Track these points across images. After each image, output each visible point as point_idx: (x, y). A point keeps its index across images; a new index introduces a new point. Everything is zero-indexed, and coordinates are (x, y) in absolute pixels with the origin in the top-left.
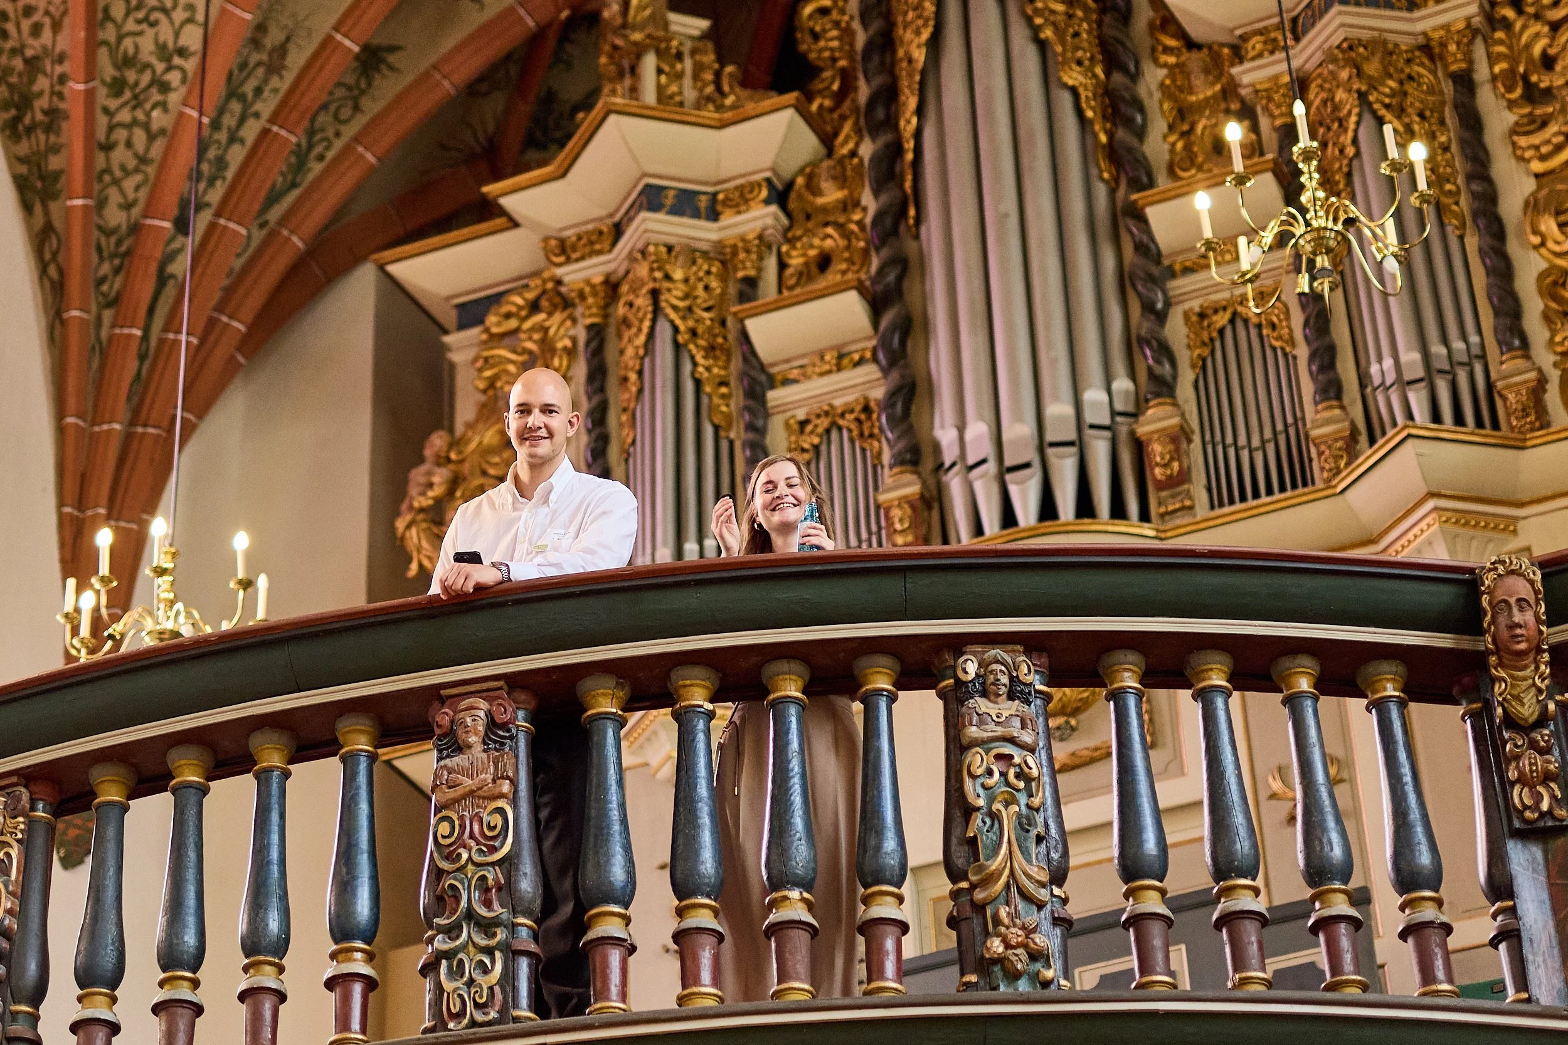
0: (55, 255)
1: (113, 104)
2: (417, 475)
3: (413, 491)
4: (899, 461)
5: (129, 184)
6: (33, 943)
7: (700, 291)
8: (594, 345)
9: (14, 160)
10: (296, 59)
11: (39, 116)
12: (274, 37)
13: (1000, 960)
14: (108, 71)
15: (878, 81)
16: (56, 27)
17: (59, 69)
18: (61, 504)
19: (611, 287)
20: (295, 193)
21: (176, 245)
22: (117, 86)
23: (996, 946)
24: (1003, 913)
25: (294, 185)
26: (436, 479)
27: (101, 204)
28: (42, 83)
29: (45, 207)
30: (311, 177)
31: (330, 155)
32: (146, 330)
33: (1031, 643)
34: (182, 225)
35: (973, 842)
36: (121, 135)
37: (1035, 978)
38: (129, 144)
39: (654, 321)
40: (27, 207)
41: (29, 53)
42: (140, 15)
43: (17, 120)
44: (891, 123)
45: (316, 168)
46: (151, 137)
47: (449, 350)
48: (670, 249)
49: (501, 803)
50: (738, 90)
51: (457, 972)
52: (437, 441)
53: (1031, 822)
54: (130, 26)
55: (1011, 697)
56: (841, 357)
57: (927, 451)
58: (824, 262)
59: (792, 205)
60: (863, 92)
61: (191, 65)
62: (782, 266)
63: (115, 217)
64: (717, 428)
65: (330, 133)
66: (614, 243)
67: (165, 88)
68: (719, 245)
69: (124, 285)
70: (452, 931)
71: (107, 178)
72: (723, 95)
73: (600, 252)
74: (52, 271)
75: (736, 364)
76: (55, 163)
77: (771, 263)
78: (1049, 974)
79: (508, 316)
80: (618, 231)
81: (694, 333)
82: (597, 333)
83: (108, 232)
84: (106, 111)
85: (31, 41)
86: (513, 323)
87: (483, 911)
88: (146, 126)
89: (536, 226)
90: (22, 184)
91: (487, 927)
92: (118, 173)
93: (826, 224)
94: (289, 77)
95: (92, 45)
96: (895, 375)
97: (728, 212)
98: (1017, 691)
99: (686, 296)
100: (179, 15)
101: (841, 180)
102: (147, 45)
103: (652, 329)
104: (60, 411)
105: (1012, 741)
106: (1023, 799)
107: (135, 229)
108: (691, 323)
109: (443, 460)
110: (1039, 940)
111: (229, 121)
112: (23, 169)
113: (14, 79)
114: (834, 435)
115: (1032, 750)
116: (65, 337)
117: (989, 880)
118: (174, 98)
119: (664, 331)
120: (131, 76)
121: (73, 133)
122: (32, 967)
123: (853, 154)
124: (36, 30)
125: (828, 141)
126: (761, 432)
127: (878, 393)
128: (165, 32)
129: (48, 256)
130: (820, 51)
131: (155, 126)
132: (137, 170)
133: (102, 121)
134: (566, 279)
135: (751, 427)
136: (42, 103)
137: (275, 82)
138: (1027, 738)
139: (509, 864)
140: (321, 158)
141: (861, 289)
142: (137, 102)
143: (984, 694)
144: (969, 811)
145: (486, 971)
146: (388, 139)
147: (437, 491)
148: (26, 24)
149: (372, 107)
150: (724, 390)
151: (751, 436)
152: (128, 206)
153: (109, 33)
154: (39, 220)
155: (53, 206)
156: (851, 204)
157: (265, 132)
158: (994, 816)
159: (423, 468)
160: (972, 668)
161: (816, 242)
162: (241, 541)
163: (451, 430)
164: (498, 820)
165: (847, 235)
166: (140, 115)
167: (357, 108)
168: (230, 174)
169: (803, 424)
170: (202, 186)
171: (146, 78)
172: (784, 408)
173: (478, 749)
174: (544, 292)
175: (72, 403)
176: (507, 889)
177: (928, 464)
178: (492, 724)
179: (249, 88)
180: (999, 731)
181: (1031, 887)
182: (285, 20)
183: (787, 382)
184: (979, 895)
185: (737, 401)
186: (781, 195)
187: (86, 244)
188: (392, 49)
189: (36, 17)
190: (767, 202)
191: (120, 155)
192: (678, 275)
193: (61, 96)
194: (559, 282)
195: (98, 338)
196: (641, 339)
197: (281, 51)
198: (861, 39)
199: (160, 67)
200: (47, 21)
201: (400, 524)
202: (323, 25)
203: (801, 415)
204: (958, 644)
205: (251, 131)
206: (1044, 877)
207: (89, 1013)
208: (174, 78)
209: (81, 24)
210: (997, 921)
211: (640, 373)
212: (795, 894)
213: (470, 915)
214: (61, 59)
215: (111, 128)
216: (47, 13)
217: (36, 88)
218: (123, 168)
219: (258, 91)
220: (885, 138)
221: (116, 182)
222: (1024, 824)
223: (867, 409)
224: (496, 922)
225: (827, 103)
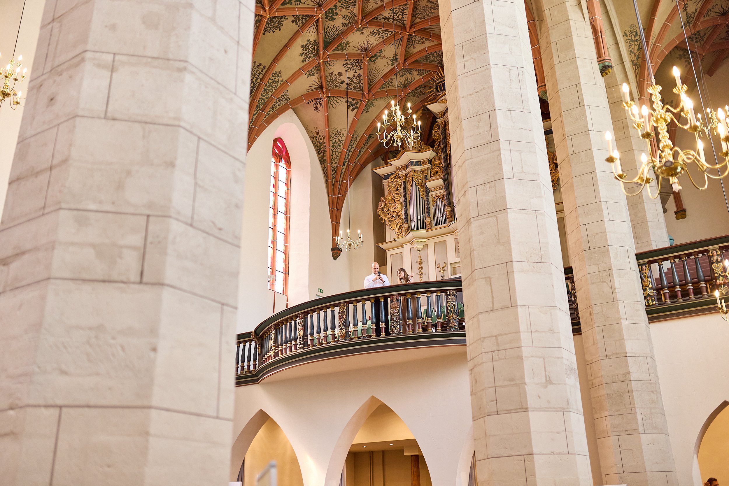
0: (326, 171)
1: (333, 149)
2: (380, 203)
3: (379, 206)
4: (448, 205)
5: (336, 160)
6: (348, 321)
7: (419, 177)
8: (404, 184)
9: (319, 157)
10: (358, 139)
11: (322, 151)
12: (355, 136)
13: (451, 326)
14: (332, 144)
15: (444, 145)
16: (324, 138)
17: (325, 144)
18: (329, 208)
19: (406, 175)
20: (360, 157)
21: (343, 168)
22: (333, 146)
23: (451, 325)
24: (452, 321)
25: (359, 156)
26: (382, 204)
27: (332, 163)
28: (322, 146)
29: (324, 164)
30: (361, 154)
31: (364, 151)
32: (340, 182)
33: (455, 290)
34: (344, 165)
35: (448, 313)
36: (334, 153)
37: (455, 328)
38: (335, 155)
39: (413, 182)
40: (321, 164)
41: (320, 142)
42: (336, 136)
43: (319, 152)
44: (446, 151)
45: (362, 153)
46: (338, 153)
47: (383, 183)
48: (415, 171)
49: (398, 308)
50: (424, 145)
51: (394, 327)
52: (382, 198)
53: (455, 310)
54: (335, 137)
55: (453, 296)
56: (439, 188)
57: (452, 203)
58: (437, 172)
59: (432, 163)
60: (442, 146)
61: (343, 142)
62: (431, 173)
63: (334, 165)
64: (422, 198)
65: (364, 148)
66: (407, 169)
67: (340, 146)
68: (421, 170)
69: (336, 175)
70: (393, 323)
71: (332, 160)
72: (422, 146)
73: (404, 170)
74: (326, 173)
75: (424, 188)
76: (325, 158)
77: (429, 172)
78: (456, 328)
79: (392, 179)
80: (407, 167)
81: (418, 183)
82: (404, 182)
83: (333, 168)
84: (332, 150)
85: (320, 140)
86: (392, 180)
87: (396, 321)
88: (338, 152)
89: (395, 165)
90: (320, 161)
91: (397, 322)
92: (334, 159)
93: (437, 167)
94: (358, 141)
95: (329, 141)
96: (447, 192)
97: (423, 165)
98: (454, 295)
99: (417, 178)
100: (341, 135)
101: (439, 160)
102: (337, 140)
103: (412, 183)
104: (328, 195)
105: (453, 301)
106: (454, 308)
107: (337, 166)
108: (418, 182)
109: (383, 201)
110: (455, 324)
111: (349, 149)
112: (320, 159)
113: (318, 146)
114: (439, 199)
115: (455, 302)
116: (328, 183)
117: (450, 317)
118: (341, 147)
119: (414, 183)
120: (335, 145)
121: (327, 153)
122: (348, 323)
123: (441, 155)
124: (321, 139)
125: (437, 153)
126: (428, 199)
127: (445, 193)
128: (340, 138)
129: (325, 171)
130: (436, 138)
131: (339, 152)
132: (337, 158)
133: (331, 152)
134: (400, 174)
135: (427, 198)
136: (323, 149)
137: (356, 142)
138: (454, 301)
139: (399, 315)
140: (363, 151)
141: (442, 178)
142: (336, 148)
143: (450, 296)
144: (448, 309)
145: (397, 327)
146: (372, 149)
147: (383, 206)
148: (319, 138)
149: (370, 143)
150: (423, 192)
151: (427, 200)
152: (336, 163)
153: (332, 139)
154: (323, 166)
155: (325, 164)
156: (440, 164)
157: (355, 149)
158: (451, 310)
159: (381, 202)
160: (448, 293)
161: (436, 169)
162: (359, 231)
163: (384, 196)
164: (398, 310)
165: (440, 169)
166: (337, 150)
167: (367, 144)
168: (350, 156)
169: (434, 197)
170: (346, 159)
171: (337, 145)
172: (431, 195)
173: (395, 302)
174: (396, 175)
175: (330, 193)
176: (399, 318)
177: (452, 205)
178: (396, 299)
179: (352, 144)
180: (451, 300)
181: (454, 318)
182: (357, 133)
183: (432, 191)
184: (449, 319)
185: (425, 194)
186: (430, 162)
187: (330, 169)
188: (372, 135)
189: (321, 137)
190: (429, 163)
191: (334, 156)
192: (416, 175)
193: (325, 148)
194: (399, 174)
195: (333, 183)
196: (411, 184)
197: (356, 138)
198: (442, 137)
199: (339, 143)
200: (322, 137)
201: (378, 211)
202: (362, 133)
203: (434, 196)
204: (447, 290)
205: (352, 150)
206: (456, 317)
207: (355, 329)
208: (341, 144)
209: (328, 138)
210: (451, 322)
211: (411, 189)
212: (430, 319)
213: (395, 321)
214: (325, 143)
215: (333, 153)
216: (322, 136)
217: (321, 147)
218: (335, 158)
219: (353, 144)
220: (445, 154)
221: (334, 160)
222: (454, 311)
223: (443, 196)
224: (398, 322)
225: (437, 147)
